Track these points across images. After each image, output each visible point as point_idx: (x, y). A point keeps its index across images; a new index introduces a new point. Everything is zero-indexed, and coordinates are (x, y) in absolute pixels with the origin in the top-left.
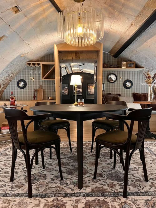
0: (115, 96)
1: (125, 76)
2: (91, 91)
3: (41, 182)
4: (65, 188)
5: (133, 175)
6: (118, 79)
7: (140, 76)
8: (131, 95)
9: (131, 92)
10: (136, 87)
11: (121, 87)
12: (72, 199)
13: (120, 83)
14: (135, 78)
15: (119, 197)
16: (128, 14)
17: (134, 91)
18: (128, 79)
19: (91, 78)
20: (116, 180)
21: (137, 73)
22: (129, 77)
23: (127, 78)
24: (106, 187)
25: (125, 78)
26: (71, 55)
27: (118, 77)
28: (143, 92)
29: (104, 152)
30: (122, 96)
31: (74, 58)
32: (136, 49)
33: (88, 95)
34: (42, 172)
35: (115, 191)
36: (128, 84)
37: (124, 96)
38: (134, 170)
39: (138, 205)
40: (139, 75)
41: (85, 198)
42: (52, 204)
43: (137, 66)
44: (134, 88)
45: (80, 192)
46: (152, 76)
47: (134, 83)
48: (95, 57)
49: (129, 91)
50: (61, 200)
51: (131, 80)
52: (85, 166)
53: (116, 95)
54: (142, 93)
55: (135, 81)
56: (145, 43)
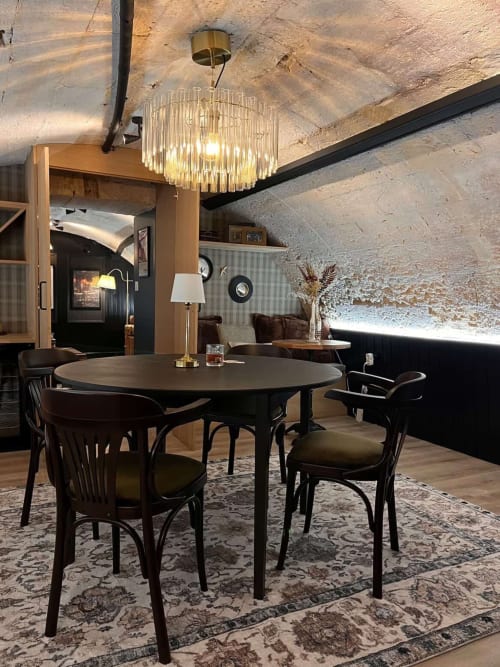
0: (209, 322)
1: (233, 265)
2: (83, 296)
3: (130, 610)
4: (212, 610)
5: (343, 537)
6: (215, 273)
7: (270, 267)
8: (248, 320)
9: (247, 312)
10: (260, 298)
11: (222, 297)
12: (254, 631)
13: (219, 285)
14: (258, 273)
15: (354, 596)
16: (303, 117)
17: (256, 309)
18: (242, 274)
19: (85, 251)
20: (318, 559)
21: (265, 259)
22: (242, 269)
23: (239, 271)
24: (308, 581)
25: (233, 271)
26: (72, 183)
27: (216, 267)
28: (277, 312)
29: (234, 491)
30: (225, 323)
31: (80, 192)
32: (283, 197)
33: (72, 308)
34: (101, 582)
35: (335, 584)
36: (241, 289)
37: (231, 323)
38: (340, 527)
39: (403, 603)
40: (267, 265)
41: (283, 620)
42: (215, 658)
43: (271, 242)
44: (257, 301)
45: (259, 610)
46: (320, 277)
47: (257, 287)
48: (147, 199)
49: (244, 309)
50: (228, 641)
51: (248, 276)
52: (216, 539)
53: (211, 319)
54: (275, 316)
55: (257, 281)
56: (315, 190)
